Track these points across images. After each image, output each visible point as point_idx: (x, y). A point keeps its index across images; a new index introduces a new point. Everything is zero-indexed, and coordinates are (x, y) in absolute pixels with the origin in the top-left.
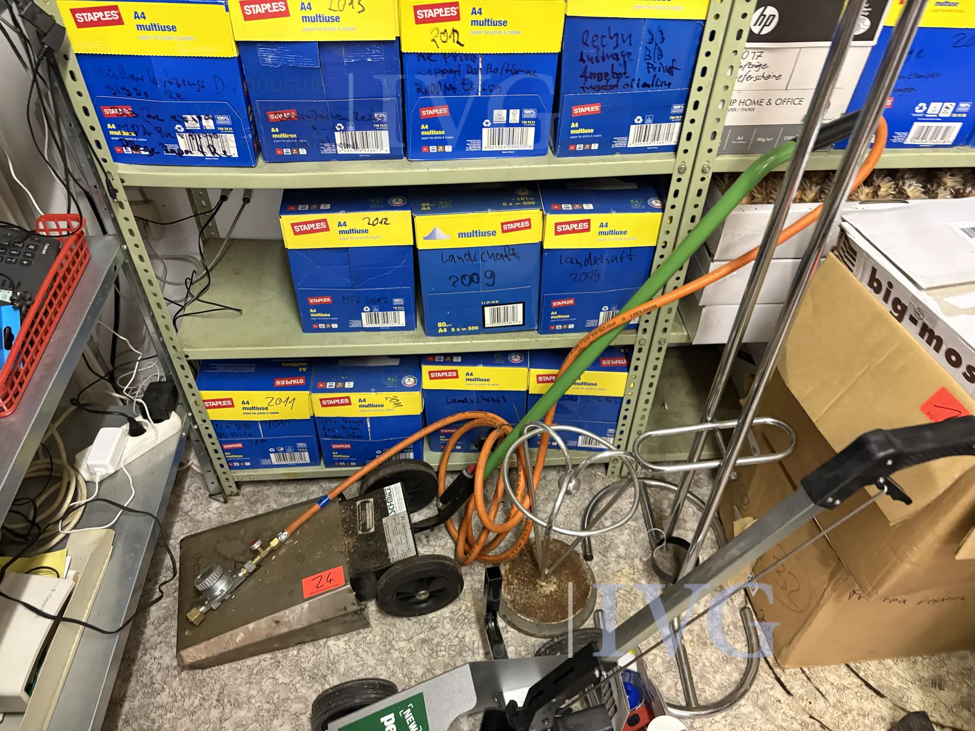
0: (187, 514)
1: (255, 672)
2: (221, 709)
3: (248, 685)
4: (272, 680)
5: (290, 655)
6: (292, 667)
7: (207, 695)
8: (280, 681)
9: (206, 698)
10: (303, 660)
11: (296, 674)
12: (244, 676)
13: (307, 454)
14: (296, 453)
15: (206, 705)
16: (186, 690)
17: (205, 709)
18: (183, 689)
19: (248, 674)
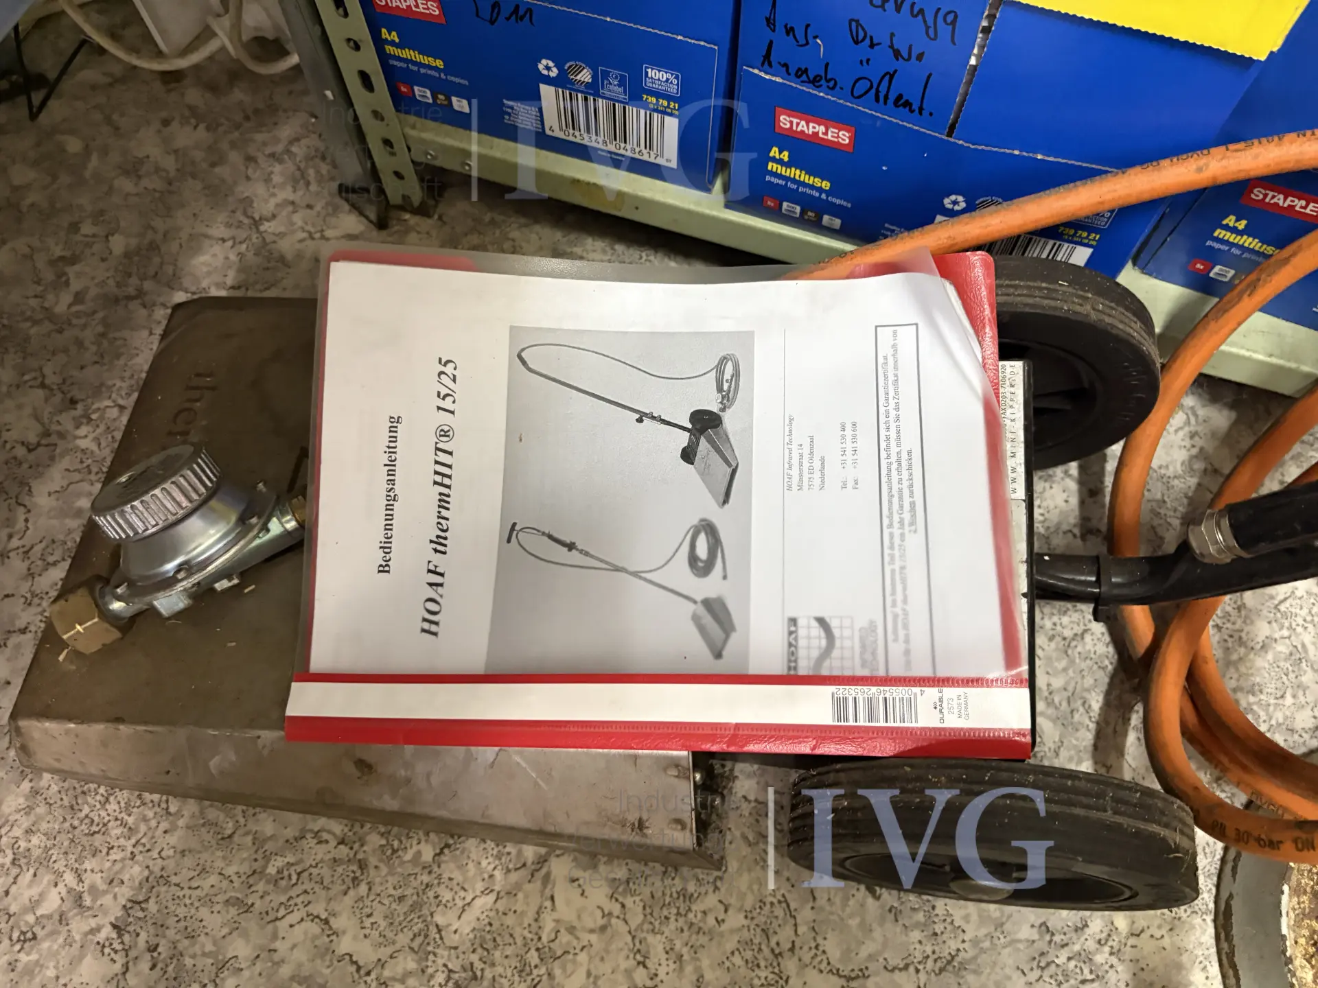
0: (256, 223)
1: (271, 870)
2: (118, 968)
3: (233, 911)
4: (315, 928)
5: (408, 856)
6: (402, 909)
7: (93, 889)
8: (345, 945)
9: (87, 901)
10: (446, 896)
11: (403, 939)
12: (230, 871)
13: (672, 127)
14: (632, 111)
15: (79, 926)
16: (35, 840)
17: (69, 943)
18: (29, 832)
19: (245, 868)
